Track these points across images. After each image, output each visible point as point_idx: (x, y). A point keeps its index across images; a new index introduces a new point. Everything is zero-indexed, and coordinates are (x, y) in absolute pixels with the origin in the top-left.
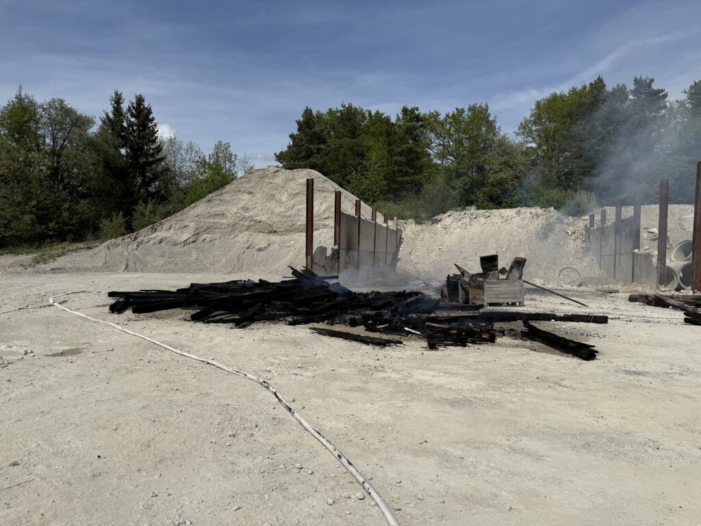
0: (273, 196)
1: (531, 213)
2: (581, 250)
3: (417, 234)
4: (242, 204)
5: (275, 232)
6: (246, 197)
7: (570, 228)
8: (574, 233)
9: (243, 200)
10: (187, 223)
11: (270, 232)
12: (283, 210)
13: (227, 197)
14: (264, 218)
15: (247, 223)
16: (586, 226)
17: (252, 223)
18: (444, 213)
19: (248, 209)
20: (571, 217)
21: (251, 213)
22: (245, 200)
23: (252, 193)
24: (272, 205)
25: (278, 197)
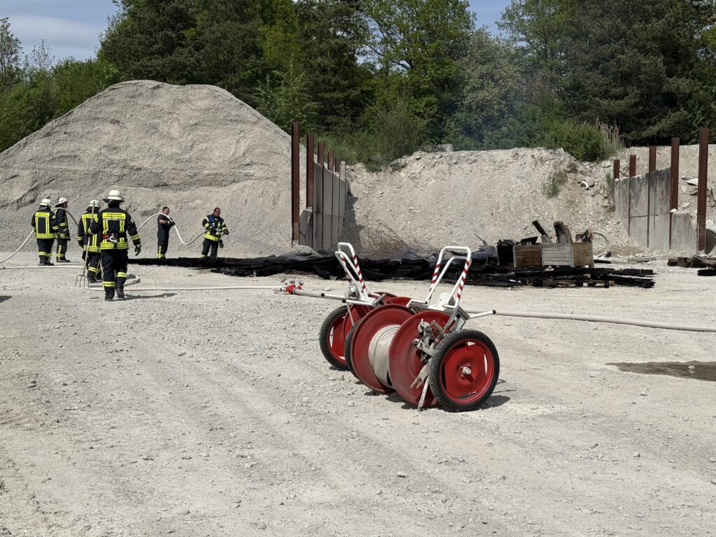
0: (155, 128)
1: (533, 156)
2: (603, 209)
3: (372, 188)
4: (105, 139)
5: (165, 185)
6: (110, 128)
7: (588, 179)
8: (592, 186)
9: (105, 134)
10: (16, 172)
11: (157, 186)
12: (175, 150)
13: (77, 128)
14: (146, 164)
15: (117, 171)
16: (608, 176)
18: (411, 154)
19: (116, 148)
20: (587, 163)
21: (124, 155)
22: (109, 133)
23: (118, 122)
24: (156, 142)
25: (163, 128)
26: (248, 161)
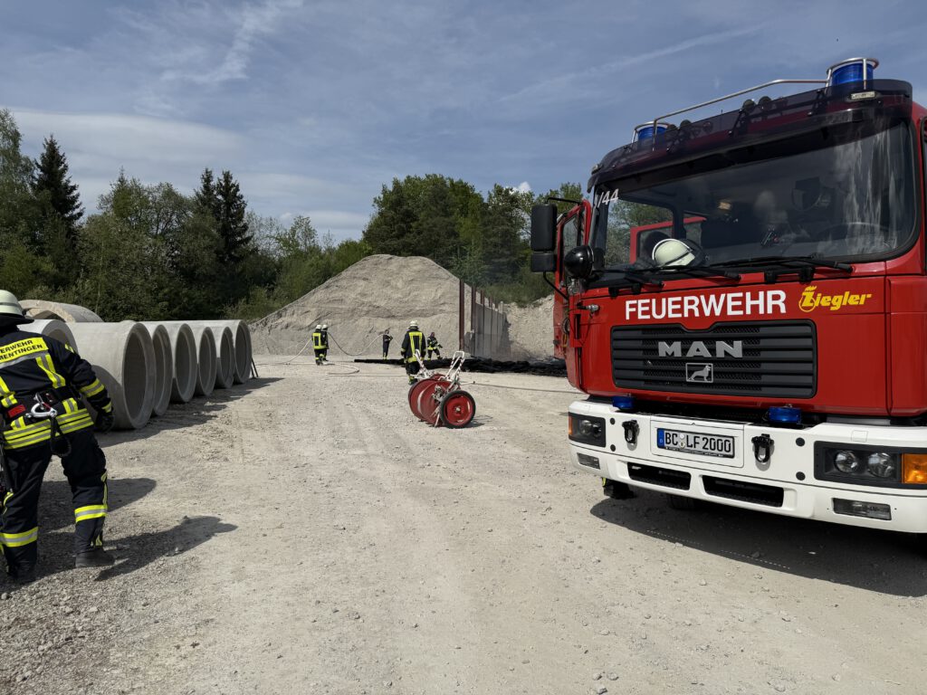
0: (388, 282)
3: (520, 318)
4: (359, 290)
5: (393, 316)
6: (362, 283)
9: (360, 286)
10: (309, 309)
11: (389, 317)
12: (399, 296)
13: (344, 283)
14: (382, 304)
15: (365, 309)
17: (371, 308)
18: (545, 297)
19: (365, 295)
21: (370, 299)
22: (362, 286)
23: (367, 279)
24: (389, 291)
25: (393, 283)
26: (442, 302)
